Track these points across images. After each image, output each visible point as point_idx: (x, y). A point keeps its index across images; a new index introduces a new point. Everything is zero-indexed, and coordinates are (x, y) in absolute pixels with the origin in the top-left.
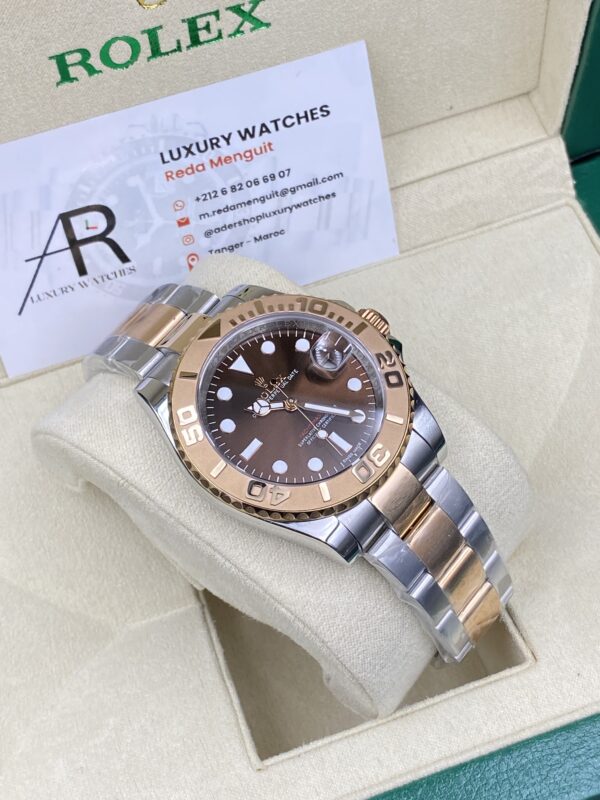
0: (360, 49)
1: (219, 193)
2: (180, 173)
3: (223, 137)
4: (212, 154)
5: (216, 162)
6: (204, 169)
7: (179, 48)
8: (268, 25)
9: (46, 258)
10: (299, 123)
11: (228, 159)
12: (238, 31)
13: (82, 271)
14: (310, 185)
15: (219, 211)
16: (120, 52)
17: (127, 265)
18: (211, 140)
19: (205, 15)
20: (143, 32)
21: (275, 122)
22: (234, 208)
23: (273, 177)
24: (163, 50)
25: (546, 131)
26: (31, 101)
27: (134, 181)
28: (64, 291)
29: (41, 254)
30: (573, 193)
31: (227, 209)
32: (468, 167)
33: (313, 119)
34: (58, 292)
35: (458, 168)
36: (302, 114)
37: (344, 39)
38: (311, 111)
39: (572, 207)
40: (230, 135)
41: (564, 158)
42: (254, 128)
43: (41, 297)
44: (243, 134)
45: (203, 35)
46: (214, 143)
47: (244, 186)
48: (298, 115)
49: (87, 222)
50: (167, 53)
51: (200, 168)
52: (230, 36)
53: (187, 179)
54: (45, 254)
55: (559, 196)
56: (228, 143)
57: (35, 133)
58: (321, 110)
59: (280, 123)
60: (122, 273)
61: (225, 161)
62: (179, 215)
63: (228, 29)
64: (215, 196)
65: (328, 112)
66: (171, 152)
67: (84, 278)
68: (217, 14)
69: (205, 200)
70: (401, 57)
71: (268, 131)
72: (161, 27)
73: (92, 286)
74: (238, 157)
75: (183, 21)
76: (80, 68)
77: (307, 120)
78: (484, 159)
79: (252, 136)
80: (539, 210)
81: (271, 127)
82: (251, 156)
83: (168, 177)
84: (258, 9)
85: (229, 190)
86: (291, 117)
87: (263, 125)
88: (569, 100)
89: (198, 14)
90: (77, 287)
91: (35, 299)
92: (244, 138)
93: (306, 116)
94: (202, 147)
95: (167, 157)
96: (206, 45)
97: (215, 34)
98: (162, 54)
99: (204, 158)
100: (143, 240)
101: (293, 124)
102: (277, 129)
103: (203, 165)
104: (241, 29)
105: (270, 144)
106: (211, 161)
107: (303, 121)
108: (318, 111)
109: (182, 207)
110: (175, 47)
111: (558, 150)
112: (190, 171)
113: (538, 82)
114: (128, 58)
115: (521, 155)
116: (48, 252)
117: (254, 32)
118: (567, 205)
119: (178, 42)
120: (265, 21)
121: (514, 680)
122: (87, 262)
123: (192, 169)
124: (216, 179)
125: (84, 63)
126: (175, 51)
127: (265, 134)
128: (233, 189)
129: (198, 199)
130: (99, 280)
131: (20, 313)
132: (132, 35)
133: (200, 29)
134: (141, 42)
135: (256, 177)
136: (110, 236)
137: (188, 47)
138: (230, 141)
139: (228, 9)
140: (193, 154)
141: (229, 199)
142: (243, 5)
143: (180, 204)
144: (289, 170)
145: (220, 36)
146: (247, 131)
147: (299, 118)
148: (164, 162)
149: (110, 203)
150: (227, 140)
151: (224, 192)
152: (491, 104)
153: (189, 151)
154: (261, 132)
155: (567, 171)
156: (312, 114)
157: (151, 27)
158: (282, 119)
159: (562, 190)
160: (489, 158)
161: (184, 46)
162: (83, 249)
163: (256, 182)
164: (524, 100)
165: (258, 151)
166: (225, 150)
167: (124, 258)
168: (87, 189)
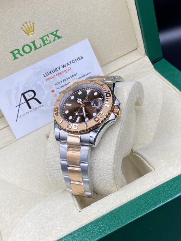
0: (87, 41)
1: (60, 82)
2: (49, 79)
3: (58, 68)
4: (56, 73)
5: (57, 74)
6: (55, 77)
7: (41, 46)
8: (62, 37)
9: (20, 105)
10: (76, 61)
11: (60, 73)
12: (54, 40)
13: (30, 108)
14: (83, 77)
15: (61, 87)
16: (27, 49)
17: (41, 104)
18: (55, 69)
19: (45, 36)
20: (31, 43)
21: (70, 62)
22: (65, 85)
23: (73, 76)
24: (37, 47)
25: (142, 55)
26: (8, 65)
27: (39, 82)
28: (26, 113)
29: (19, 104)
30: (154, 69)
31: (63, 86)
32: (124, 68)
33: (79, 60)
34: (25, 114)
35: (122, 68)
36: (76, 59)
37: (82, 39)
38: (79, 58)
39: (154, 72)
40: (60, 67)
41: (149, 60)
42: (65, 64)
43: (21, 116)
44: (63, 66)
45: (46, 42)
46: (56, 70)
47: (66, 80)
48: (75, 59)
49: (29, 95)
50: (39, 48)
51: (54, 77)
52: (53, 41)
53: (51, 80)
54: (20, 104)
55: (150, 70)
56: (60, 69)
57: (12, 74)
58: (81, 57)
59: (71, 62)
60: (40, 107)
61: (60, 74)
62: (52, 89)
63: (52, 40)
64: (60, 83)
65: (83, 58)
66: (46, 74)
67: (31, 109)
68: (47, 35)
69: (57, 84)
70: (99, 42)
71: (69, 64)
72: (35, 41)
73: (33, 112)
74: (63, 72)
75: (40, 38)
76: (18, 54)
77: (78, 60)
78: (128, 65)
79: (65, 66)
80: (146, 74)
81: (69, 63)
82: (66, 71)
83: (47, 80)
84: (57, 33)
85: (62, 81)
86: (74, 60)
87: (67, 63)
88: (144, 44)
89: (43, 36)
90: (30, 112)
91: (20, 117)
92: (63, 67)
93: (78, 59)
94: (53, 71)
95: (45, 75)
96: (48, 45)
97: (49, 42)
98: (37, 48)
99: (55, 74)
100: (44, 97)
101: (75, 62)
102: (71, 64)
103: (54, 76)
104: (55, 39)
105: (70, 68)
106: (57, 75)
107: (77, 61)
108: (80, 58)
109: (52, 87)
110: (40, 46)
111: (147, 59)
112: (52, 78)
113: (138, 45)
114: (30, 51)
115: (137, 62)
116: (21, 104)
117: (59, 40)
118: (153, 72)
119: (40, 44)
120: (60, 36)
121: (149, 176)
122: (31, 105)
123: (52, 77)
124: (59, 79)
125: (19, 53)
126: (40, 47)
127: (68, 66)
128: (64, 81)
129: (55, 85)
130: (35, 109)
131: (17, 121)
132: (29, 44)
133: (45, 40)
134: (31, 46)
135: (69, 77)
136: (35, 97)
137: (43, 46)
138: (60, 68)
139: (50, 34)
140: (51, 73)
141: (63, 84)
142: (53, 32)
143: (51, 87)
144: (77, 74)
145: (50, 42)
146: (64, 65)
147: (76, 60)
148: (45, 76)
149: (34, 89)
150: (59, 68)
151: (61, 82)
152: (128, 53)
153: (50, 73)
154: (67, 65)
155: (151, 64)
156: (79, 59)
157: (32, 41)
158: (72, 61)
159: (151, 69)
160: (129, 64)
161: (42, 46)
162: (29, 102)
163: (69, 78)
164: (136, 50)
165: (68, 70)
166: (59, 71)
167: (40, 103)
168: (27, 86)
